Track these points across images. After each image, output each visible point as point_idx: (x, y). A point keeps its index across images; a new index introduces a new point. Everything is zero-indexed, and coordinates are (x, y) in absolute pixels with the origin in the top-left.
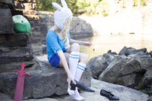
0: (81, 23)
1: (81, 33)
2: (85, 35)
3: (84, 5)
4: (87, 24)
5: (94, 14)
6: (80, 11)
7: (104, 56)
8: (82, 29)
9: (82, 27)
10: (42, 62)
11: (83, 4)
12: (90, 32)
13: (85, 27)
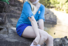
0: (50, 13)
1: (49, 20)
2: (51, 22)
3: (55, 3)
4: (54, 16)
5: (60, 10)
6: (51, 6)
7: (61, 39)
8: (50, 18)
9: (50, 16)
10: (12, 30)
11: (54, 1)
12: (55, 21)
13: (52, 17)
